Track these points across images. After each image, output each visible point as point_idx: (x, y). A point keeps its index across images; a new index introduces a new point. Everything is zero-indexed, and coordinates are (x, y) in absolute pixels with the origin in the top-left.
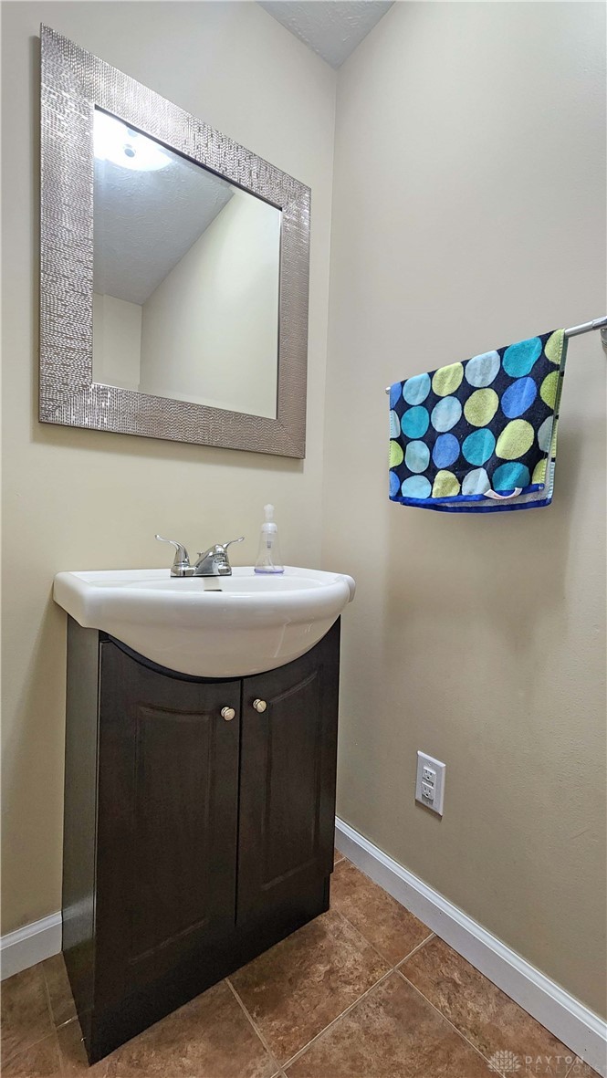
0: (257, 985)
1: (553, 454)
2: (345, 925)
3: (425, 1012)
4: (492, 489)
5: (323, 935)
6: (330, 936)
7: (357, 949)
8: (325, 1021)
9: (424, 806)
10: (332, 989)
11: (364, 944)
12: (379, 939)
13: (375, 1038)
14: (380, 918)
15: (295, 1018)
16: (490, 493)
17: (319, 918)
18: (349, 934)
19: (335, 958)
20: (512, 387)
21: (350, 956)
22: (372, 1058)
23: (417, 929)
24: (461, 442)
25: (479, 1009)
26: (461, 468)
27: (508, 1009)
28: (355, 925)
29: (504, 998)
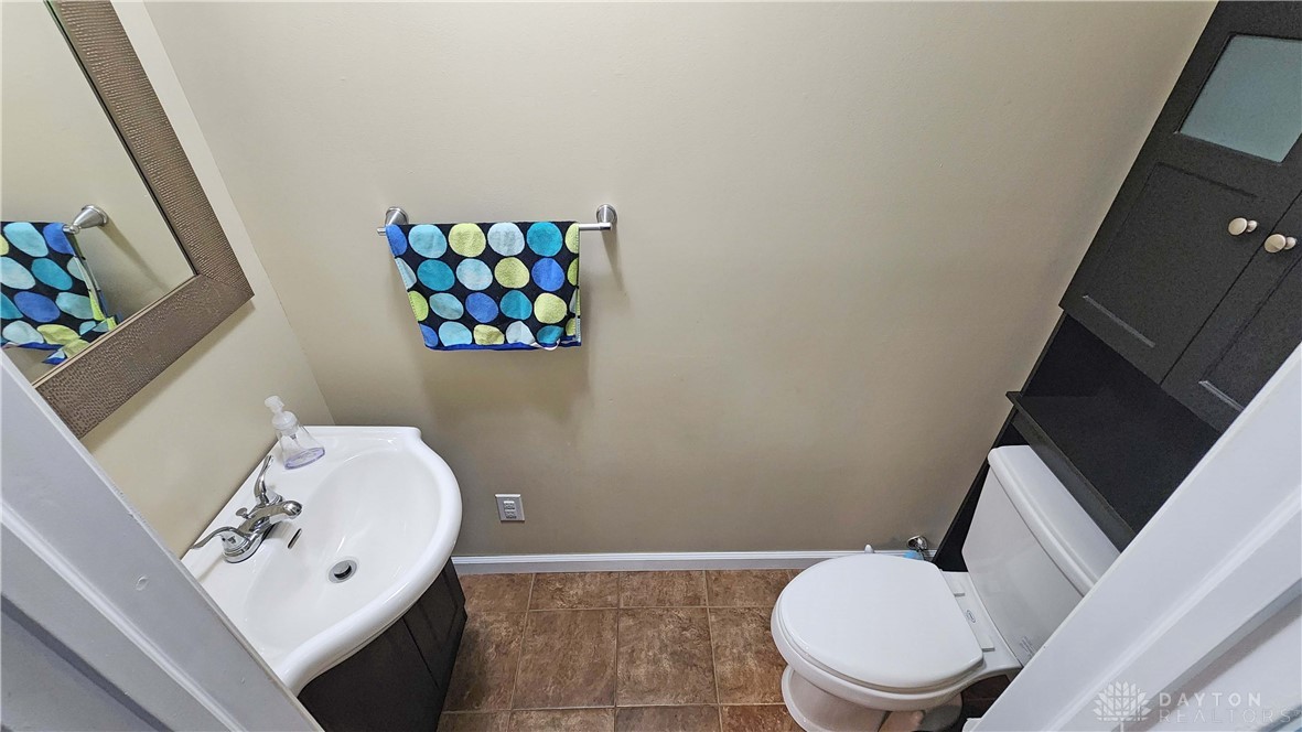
0: (463, 695)
1: (578, 313)
2: (485, 617)
3: (556, 616)
4: (537, 341)
5: (477, 634)
6: (482, 630)
7: (502, 621)
8: (513, 670)
9: (511, 521)
10: (505, 654)
11: (503, 615)
12: (508, 605)
13: (542, 651)
14: (501, 593)
15: (498, 685)
16: (535, 344)
17: (466, 627)
18: (491, 618)
19: (494, 638)
20: (539, 263)
21: (501, 630)
22: (546, 660)
23: (524, 579)
24: (498, 302)
25: (575, 591)
26: (502, 322)
27: (587, 579)
28: (489, 611)
29: (582, 575)
